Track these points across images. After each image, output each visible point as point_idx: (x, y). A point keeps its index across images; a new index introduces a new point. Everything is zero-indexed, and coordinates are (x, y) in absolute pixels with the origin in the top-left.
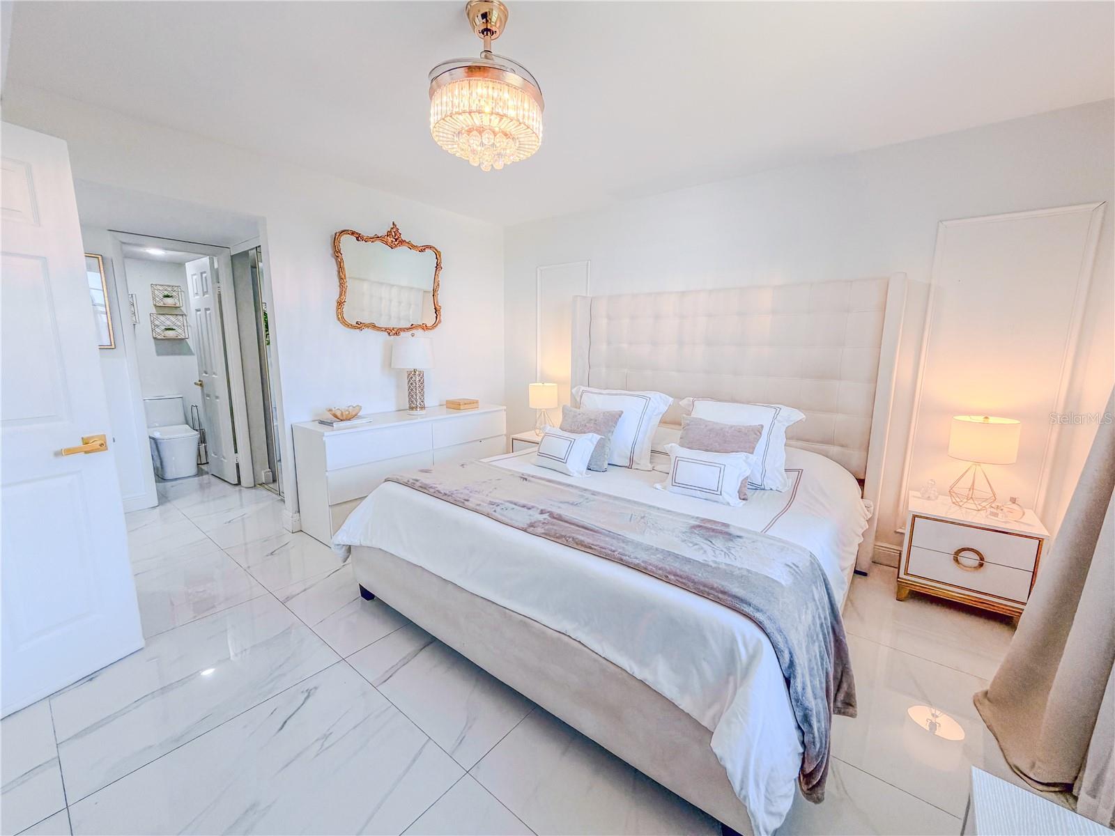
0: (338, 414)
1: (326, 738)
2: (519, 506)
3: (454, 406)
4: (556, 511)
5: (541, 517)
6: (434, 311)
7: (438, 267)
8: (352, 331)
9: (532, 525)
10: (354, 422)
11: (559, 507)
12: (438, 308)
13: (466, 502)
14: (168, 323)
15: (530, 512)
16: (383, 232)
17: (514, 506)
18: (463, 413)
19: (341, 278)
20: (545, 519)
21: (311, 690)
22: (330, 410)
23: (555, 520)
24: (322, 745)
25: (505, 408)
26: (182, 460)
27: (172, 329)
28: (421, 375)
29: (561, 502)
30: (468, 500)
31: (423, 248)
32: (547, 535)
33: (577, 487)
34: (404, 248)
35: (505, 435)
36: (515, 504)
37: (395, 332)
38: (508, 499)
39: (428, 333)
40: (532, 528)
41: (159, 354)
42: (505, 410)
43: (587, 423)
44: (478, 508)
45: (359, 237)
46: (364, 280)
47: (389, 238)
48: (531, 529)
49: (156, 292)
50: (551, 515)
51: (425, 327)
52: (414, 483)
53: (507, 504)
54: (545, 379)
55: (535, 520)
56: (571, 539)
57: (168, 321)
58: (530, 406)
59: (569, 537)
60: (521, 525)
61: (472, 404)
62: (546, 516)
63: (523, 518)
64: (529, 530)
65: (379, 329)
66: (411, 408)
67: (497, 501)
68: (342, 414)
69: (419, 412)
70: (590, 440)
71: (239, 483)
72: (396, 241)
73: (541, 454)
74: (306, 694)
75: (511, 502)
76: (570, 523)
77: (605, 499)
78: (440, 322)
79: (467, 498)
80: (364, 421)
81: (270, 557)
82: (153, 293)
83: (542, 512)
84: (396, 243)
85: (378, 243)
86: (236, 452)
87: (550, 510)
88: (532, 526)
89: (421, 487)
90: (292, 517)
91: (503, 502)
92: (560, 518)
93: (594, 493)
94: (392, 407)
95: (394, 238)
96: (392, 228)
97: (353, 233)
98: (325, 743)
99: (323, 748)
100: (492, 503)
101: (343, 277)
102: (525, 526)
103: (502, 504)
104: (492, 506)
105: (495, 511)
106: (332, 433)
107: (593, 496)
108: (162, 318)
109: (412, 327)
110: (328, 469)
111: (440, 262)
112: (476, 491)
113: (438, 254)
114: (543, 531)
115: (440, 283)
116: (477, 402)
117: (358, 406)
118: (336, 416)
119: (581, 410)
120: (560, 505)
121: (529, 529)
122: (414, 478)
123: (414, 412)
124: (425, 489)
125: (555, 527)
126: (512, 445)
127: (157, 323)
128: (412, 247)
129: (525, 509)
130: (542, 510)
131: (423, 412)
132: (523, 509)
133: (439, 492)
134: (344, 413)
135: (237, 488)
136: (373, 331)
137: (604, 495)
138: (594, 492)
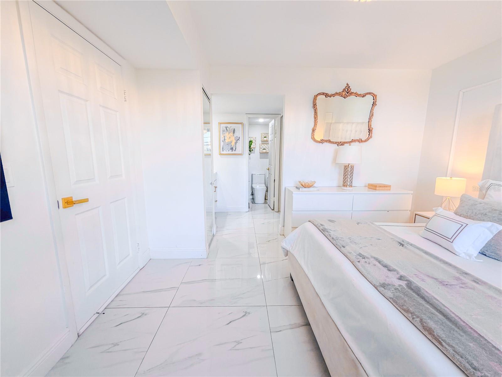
0: (304, 185)
1: (238, 344)
2: (382, 265)
3: (373, 187)
4: (417, 282)
5: (397, 283)
6: (368, 131)
7: (374, 104)
8: (318, 144)
9: (384, 285)
10: (311, 189)
11: (423, 280)
12: (371, 129)
13: (342, 248)
14: (264, 147)
15: (390, 274)
16: (340, 90)
17: (377, 263)
18: (377, 192)
19: (315, 118)
20: (400, 285)
21: (247, 313)
22: (300, 182)
23: (411, 292)
24: (235, 346)
25: (412, 192)
26: (260, 198)
27: (265, 149)
28: (352, 167)
29: (428, 276)
30: (344, 247)
31: (365, 94)
32: (394, 301)
33: (455, 267)
34: (352, 97)
35: (410, 211)
36: (379, 262)
37: (342, 144)
38: (376, 256)
39: (362, 144)
40: (383, 289)
41: (261, 158)
42: (412, 194)
43: (489, 212)
44: (348, 254)
45: (327, 95)
46: (340, 123)
47: (343, 93)
48: (381, 289)
49: (262, 136)
50: (410, 285)
51: (360, 141)
52: (320, 226)
53: (372, 259)
54: (454, 174)
55: (390, 283)
56: (418, 319)
57: (264, 146)
58: (435, 194)
59: (418, 317)
60: (374, 282)
61: (386, 187)
62: (403, 283)
63: (381, 275)
64: (379, 289)
65: (333, 143)
66: (344, 186)
67: (365, 254)
68: (305, 185)
69: (348, 188)
70: (489, 229)
71: (274, 209)
72: (348, 93)
73: (427, 229)
74: (244, 314)
75: (377, 259)
76: (425, 300)
77: (491, 293)
78: (371, 137)
79: (344, 245)
80: (315, 189)
81: (268, 242)
82: (261, 136)
83: (401, 278)
84: (348, 94)
85: (337, 97)
86: (274, 197)
87: (411, 279)
88: (384, 287)
89: (322, 229)
90: (281, 228)
91: (369, 257)
92: (417, 291)
93: (476, 281)
94: (335, 184)
95: (347, 92)
96: (346, 87)
97: (323, 94)
98: (237, 346)
99: (234, 348)
100: (360, 255)
101: (316, 117)
102: (378, 284)
103: (368, 258)
104: (359, 257)
105: (359, 262)
106: (299, 193)
107: (474, 284)
108: (263, 145)
109: (353, 141)
110: (293, 210)
111: (376, 102)
112: (355, 243)
113: (374, 96)
114: (392, 296)
115: (374, 114)
116: (390, 186)
117: (314, 181)
118: (302, 186)
119: (486, 200)
120: (426, 278)
121: (381, 287)
122: (322, 223)
123: (345, 188)
124: (324, 231)
125: (406, 299)
126: (414, 218)
127: (261, 147)
128: (357, 95)
129: (385, 270)
130: (401, 276)
131: (351, 188)
132: (383, 268)
133: (330, 236)
134: (306, 184)
135: (273, 211)
136: (329, 144)
137: (491, 287)
138: (477, 279)
